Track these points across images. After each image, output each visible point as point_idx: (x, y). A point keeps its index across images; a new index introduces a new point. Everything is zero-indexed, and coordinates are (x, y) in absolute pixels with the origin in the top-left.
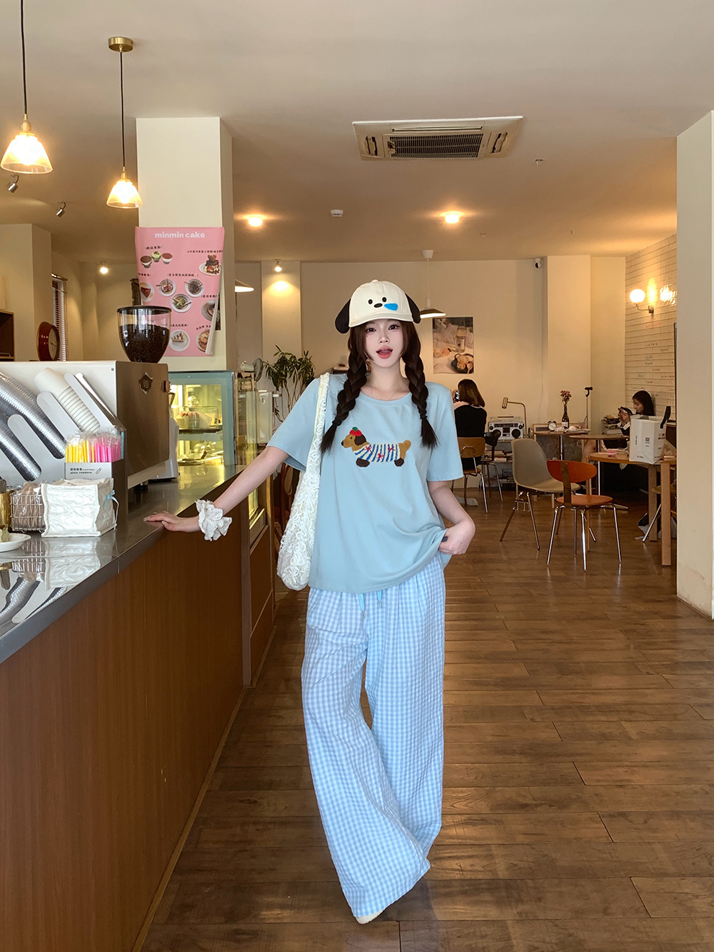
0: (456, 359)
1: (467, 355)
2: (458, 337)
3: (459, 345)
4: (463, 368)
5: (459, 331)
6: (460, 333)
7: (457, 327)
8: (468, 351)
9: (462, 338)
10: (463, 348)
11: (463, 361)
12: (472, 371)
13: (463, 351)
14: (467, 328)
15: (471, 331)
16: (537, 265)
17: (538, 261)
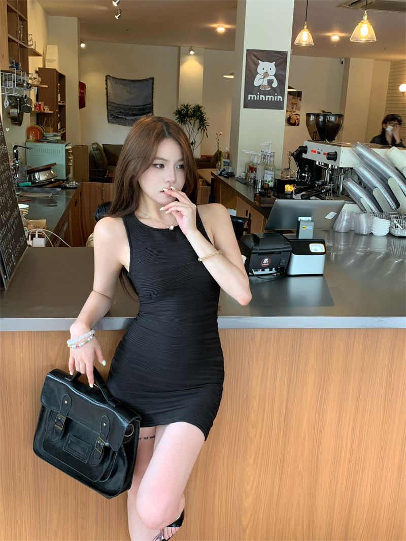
0: (290, 117)
1: (297, 114)
2: (292, 103)
3: (293, 108)
4: (293, 122)
5: (294, 100)
6: (294, 101)
7: (292, 97)
8: (297, 112)
9: (295, 104)
10: (294, 109)
11: (294, 117)
12: (298, 125)
13: (294, 112)
14: (299, 98)
15: (300, 100)
16: (342, 62)
17: (343, 60)
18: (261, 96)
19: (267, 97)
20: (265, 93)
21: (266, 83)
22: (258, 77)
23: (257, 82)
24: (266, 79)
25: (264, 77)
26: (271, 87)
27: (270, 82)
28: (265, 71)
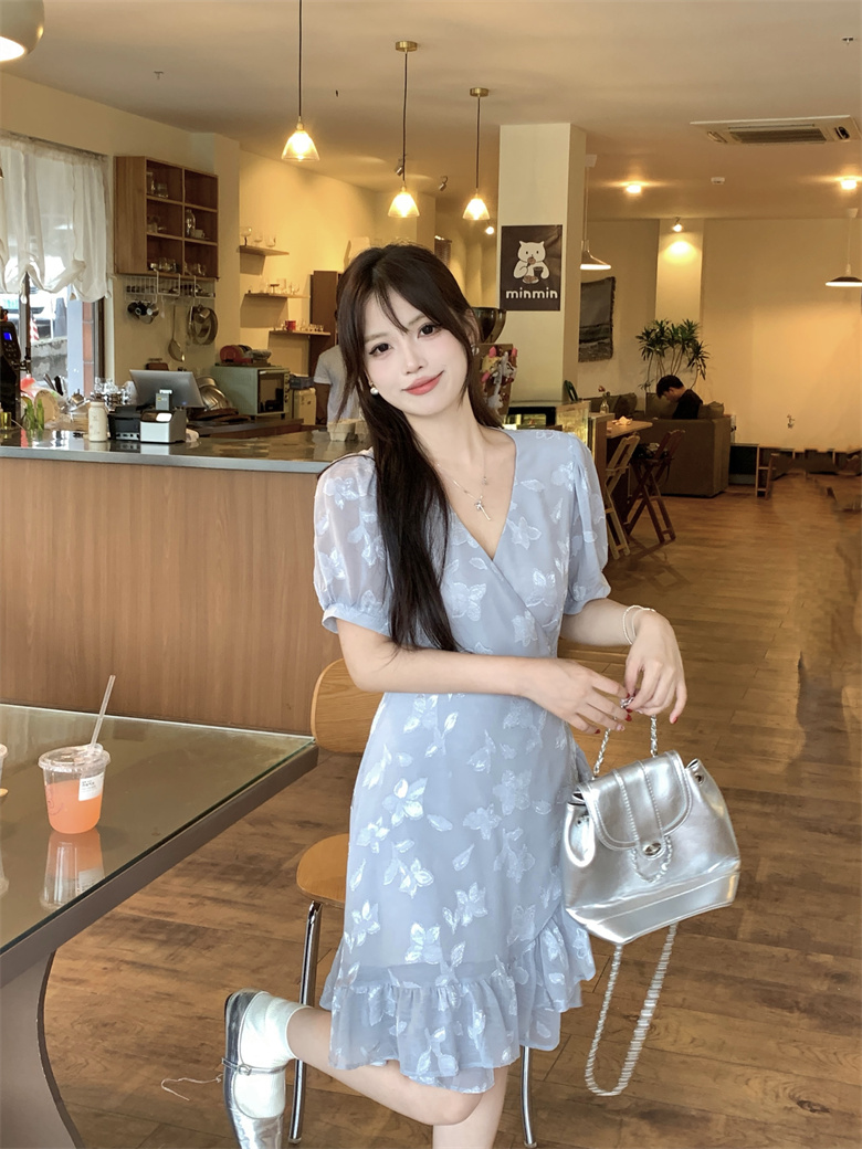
18: (526, 292)
19: (534, 293)
20: (531, 288)
21: (533, 275)
22: (519, 264)
23: (518, 274)
24: (531, 268)
25: (529, 265)
26: (540, 278)
27: (538, 272)
28: (529, 255)
